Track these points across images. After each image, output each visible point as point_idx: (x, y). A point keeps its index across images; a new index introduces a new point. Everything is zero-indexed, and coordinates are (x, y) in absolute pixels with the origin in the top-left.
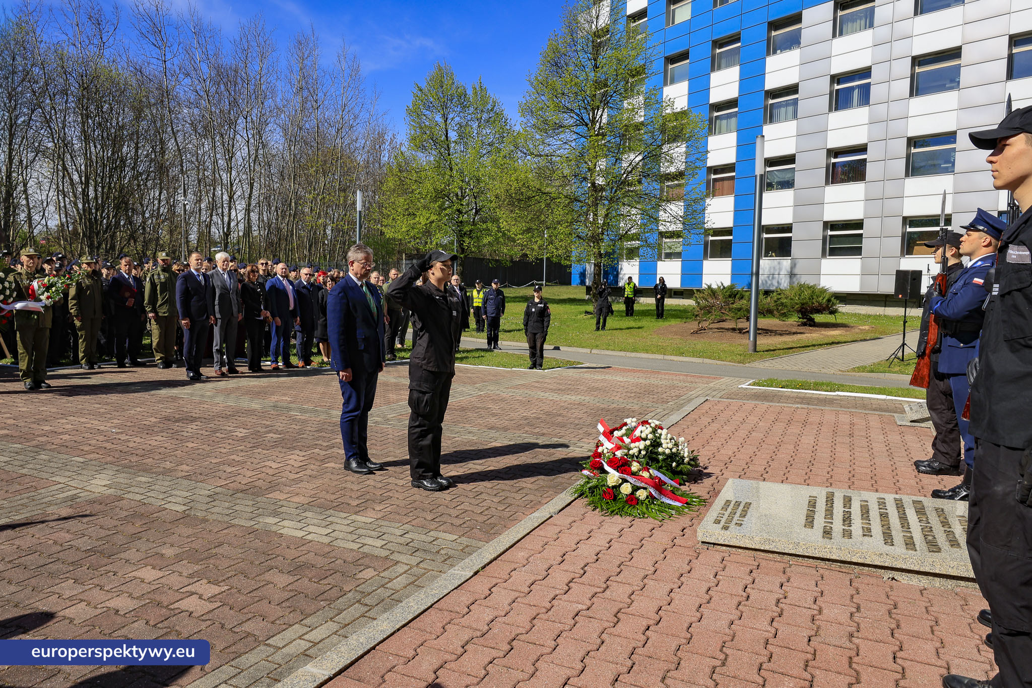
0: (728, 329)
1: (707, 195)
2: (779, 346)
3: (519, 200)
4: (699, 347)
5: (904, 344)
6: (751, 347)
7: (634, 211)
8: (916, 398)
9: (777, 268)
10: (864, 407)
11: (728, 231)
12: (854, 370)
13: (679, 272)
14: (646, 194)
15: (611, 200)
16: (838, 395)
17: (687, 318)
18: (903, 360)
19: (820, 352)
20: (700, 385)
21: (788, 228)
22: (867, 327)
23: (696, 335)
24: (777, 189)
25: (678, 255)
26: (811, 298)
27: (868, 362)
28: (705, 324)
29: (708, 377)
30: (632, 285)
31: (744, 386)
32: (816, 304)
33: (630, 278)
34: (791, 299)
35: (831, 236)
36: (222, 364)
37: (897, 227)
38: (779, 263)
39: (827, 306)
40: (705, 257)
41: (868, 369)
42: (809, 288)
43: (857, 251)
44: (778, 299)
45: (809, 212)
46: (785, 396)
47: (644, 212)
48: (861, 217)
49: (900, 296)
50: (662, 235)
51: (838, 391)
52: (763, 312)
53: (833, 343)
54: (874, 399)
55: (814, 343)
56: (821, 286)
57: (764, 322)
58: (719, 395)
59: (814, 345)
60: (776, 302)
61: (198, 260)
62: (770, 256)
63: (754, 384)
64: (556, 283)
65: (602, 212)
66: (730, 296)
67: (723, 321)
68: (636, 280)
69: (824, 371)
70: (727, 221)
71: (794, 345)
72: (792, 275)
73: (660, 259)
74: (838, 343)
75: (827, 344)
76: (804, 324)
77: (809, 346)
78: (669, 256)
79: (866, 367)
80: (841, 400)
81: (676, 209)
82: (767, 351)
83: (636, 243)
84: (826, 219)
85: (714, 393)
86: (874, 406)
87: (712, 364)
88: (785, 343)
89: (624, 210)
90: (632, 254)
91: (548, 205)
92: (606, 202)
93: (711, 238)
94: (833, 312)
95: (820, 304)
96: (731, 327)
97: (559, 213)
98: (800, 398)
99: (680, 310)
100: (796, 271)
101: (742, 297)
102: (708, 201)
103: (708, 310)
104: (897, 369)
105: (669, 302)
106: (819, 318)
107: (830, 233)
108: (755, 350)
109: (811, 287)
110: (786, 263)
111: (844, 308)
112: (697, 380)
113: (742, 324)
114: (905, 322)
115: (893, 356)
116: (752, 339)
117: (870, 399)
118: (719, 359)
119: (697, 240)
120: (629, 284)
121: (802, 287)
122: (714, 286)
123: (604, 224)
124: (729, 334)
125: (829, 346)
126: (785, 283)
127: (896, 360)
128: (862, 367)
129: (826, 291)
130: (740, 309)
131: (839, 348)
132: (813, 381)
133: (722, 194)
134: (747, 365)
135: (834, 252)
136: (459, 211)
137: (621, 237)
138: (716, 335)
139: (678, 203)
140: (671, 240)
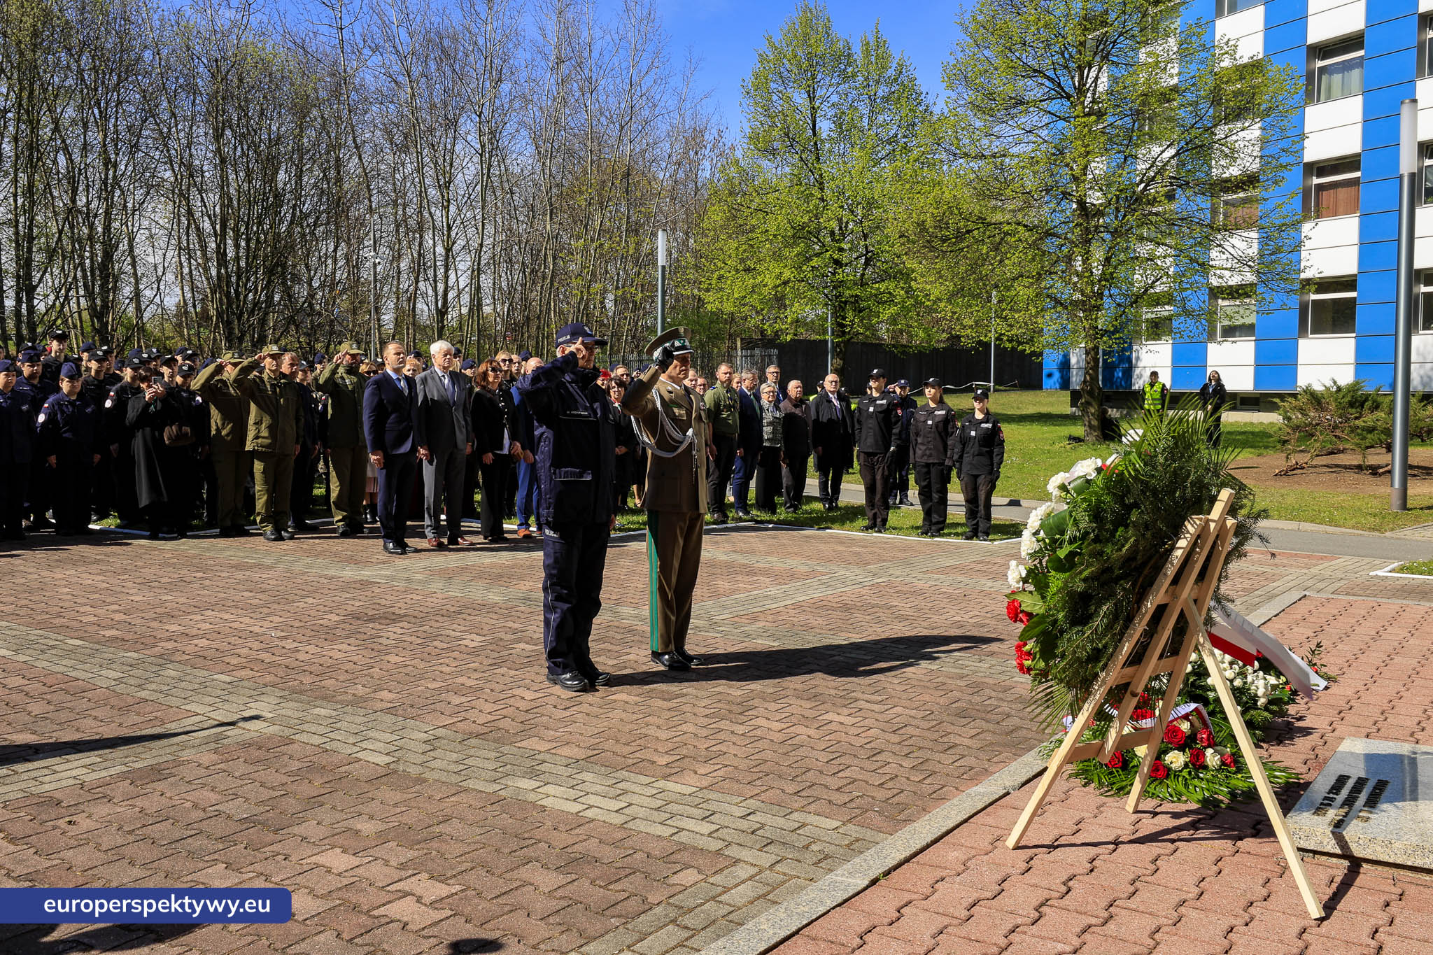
0: (1346, 467)
1: (1306, 218)
4: (1290, 500)
6: (1395, 501)
7: (1160, 251)
11: (1347, 283)
13: (1251, 362)
14: (1182, 219)
15: (1115, 233)
17: (1264, 447)
20: (1293, 570)
23: (1285, 478)
25: (1248, 330)
28: (1303, 458)
29: (1308, 557)
30: (1158, 387)
31: (1381, 573)
33: (1154, 375)
36: (437, 528)
40: (1303, 332)
47: (1180, 253)
50: (1216, 293)
57: (1422, 454)
58: (1331, 589)
61: (398, 354)
63: (1402, 570)
64: (1015, 386)
65: (1098, 253)
66: (1351, 405)
67: (1342, 451)
68: (1165, 378)
70: (1345, 263)
73: (1211, 337)
78: (1230, 332)
81: (1245, 244)
82: (1429, 508)
83: (1166, 310)
85: (1321, 585)
87: (1317, 532)
89: (1143, 250)
90: (1158, 329)
92: (1108, 237)
93: (1314, 297)
96: (1354, 463)
99: (1253, 433)
101: (1376, 407)
102: (1306, 227)
103: (1306, 433)
105: (1230, 418)
108: (1404, 507)
112: (1286, 562)
113: (1377, 458)
116: (1397, 486)
118: (1331, 522)
119: (1284, 302)
120: (1152, 385)
122: (1318, 388)
123: (1103, 277)
124: (1352, 476)
130: (1372, 430)
133: (1335, 213)
134: (1387, 534)
136: (837, 263)
137: (1136, 300)
138: (1324, 478)
139: (1246, 234)
140: (1232, 302)
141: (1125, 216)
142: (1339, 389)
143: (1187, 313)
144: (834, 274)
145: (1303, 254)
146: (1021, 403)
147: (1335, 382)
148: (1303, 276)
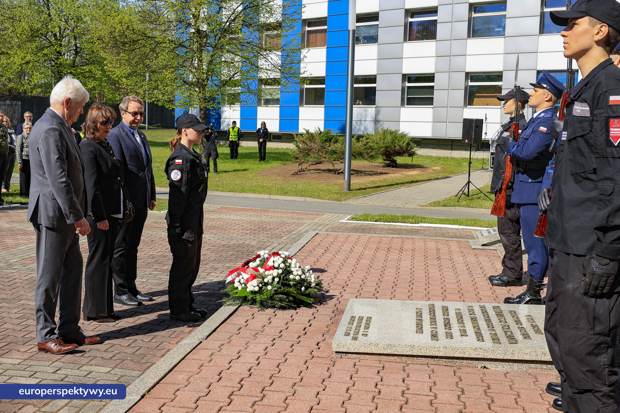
0: (324, 171)
1: (303, 47)
2: (369, 185)
3: (124, 43)
4: (300, 186)
5: (469, 182)
6: (346, 186)
7: (237, 59)
8: (481, 227)
9: (364, 114)
10: (443, 235)
11: (319, 80)
12: (430, 205)
13: (278, 117)
14: (248, 43)
15: (215, 47)
16: (421, 226)
17: (287, 160)
18: (468, 196)
19: (403, 190)
20: (307, 221)
21: (372, 79)
22: (438, 168)
23: (297, 176)
24: (363, 43)
25: (276, 101)
26: (393, 142)
27: (442, 197)
28: (304, 166)
29: (312, 214)
30: (236, 129)
31: (344, 221)
32: (398, 148)
33: (234, 123)
34: (377, 143)
35: (409, 87)
37: (460, 81)
38: (365, 110)
39: (407, 149)
40: (301, 104)
41: (442, 203)
42: (391, 133)
43: (429, 101)
44: (367, 143)
45: (390, 65)
46: (380, 229)
47: (246, 60)
48: (433, 71)
49: (467, 141)
50: (262, 81)
51: (421, 222)
52: (354, 155)
53: (412, 182)
54: (450, 229)
55: (397, 182)
56: (400, 132)
57: (357, 164)
58: (324, 229)
59: (397, 184)
60: (365, 145)
62: (358, 104)
63: (353, 219)
64: (158, 126)
65: (206, 58)
66: (326, 141)
67: (320, 163)
69: (407, 206)
70: (320, 71)
71: (381, 184)
72: (376, 121)
73: (259, 104)
74: (417, 182)
75: (408, 183)
76: (388, 166)
77: (393, 185)
78: (268, 102)
79: (440, 202)
80: (424, 231)
81: (275, 57)
82: (359, 189)
83: (238, 89)
84: (404, 72)
85: (320, 228)
86: (450, 235)
87: (313, 202)
88: (373, 182)
89: (227, 57)
90: (233, 99)
91: (153, 50)
92: (210, 49)
93: (306, 86)
94: (411, 155)
95: (401, 148)
96: (326, 168)
97: (164, 58)
98: (392, 230)
99: (280, 153)
100: (380, 118)
101: (336, 142)
102: (304, 52)
103: (307, 152)
104: (464, 203)
105: (270, 146)
106: (400, 160)
107: (408, 84)
108: (349, 189)
109: (392, 133)
110: (371, 110)
111: (421, 152)
112: (303, 217)
113: (338, 166)
114: (470, 163)
115: (461, 193)
116: (346, 179)
117: (446, 228)
118: (319, 197)
119: (293, 88)
120: (233, 128)
121: (385, 132)
122: (312, 131)
123: (208, 71)
124: (327, 174)
125: (409, 185)
126: (371, 129)
127: (463, 195)
128: (437, 202)
129: (405, 135)
130: (334, 152)
131: (418, 186)
132: (399, 215)
133: (316, 46)
134: (343, 202)
135: (411, 102)
136: (59, 52)
137: (225, 83)
138: (314, 176)
139: (276, 53)
140: (271, 87)
141: (220, 39)
142: (321, 133)
143: (249, 91)
144: (57, 59)
145: (302, 65)
146: (163, 136)
147: (319, 129)
148: (301, 76)
